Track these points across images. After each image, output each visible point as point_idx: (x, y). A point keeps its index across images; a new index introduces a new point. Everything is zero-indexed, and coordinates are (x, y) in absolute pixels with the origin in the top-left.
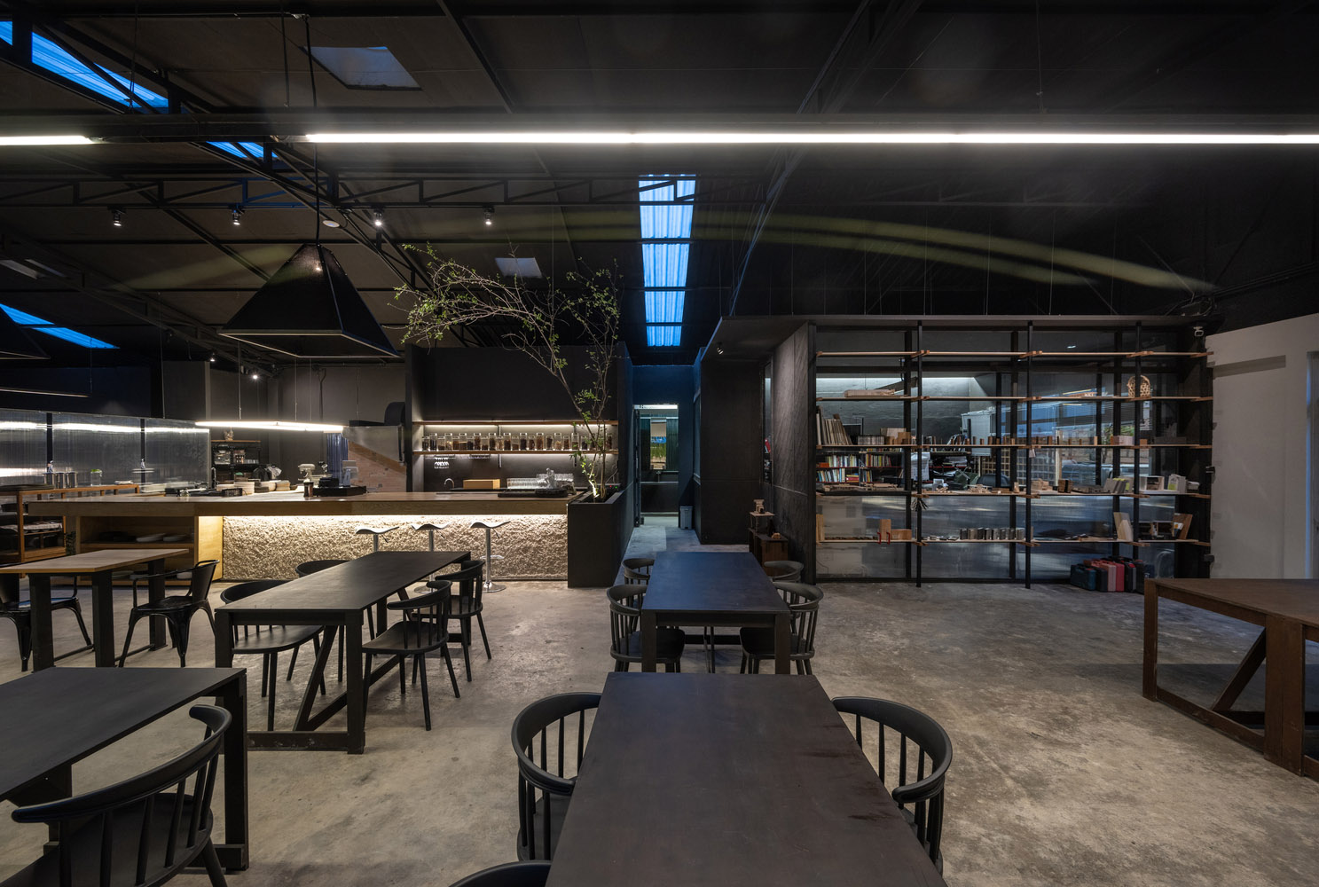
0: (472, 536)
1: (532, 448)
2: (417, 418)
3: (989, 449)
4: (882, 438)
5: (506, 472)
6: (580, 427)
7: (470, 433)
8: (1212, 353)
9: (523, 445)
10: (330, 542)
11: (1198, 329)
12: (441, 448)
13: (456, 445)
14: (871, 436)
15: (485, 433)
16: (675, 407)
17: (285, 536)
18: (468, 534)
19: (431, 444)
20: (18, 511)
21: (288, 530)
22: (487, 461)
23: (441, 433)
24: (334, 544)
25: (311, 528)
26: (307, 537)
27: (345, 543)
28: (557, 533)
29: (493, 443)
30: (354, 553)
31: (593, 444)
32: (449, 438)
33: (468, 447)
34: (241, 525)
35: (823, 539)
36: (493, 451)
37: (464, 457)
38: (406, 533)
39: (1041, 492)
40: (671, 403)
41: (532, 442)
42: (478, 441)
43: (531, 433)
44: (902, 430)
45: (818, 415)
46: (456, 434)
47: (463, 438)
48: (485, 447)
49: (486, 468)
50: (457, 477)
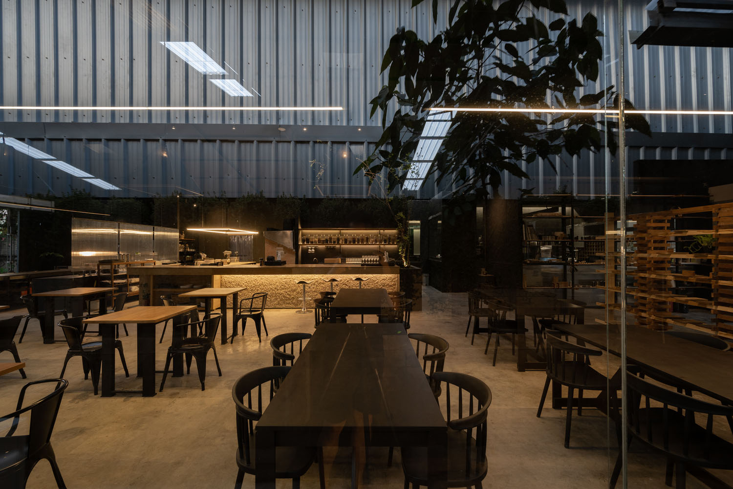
0: (347, 286)
1: (358, 242)
2: (300, 228)
3: (583, 242)
4: (554, 237)
5: (345, 255)
6: (382, 231)
7: (327, 235)
8: (712, 196)
9: (354, 241)
10: (275, 288)
11: (705, 184)
12: (312, 242)
13: (319, 241)
14: (549, 236)
15: (334, 235)
16: (419, 222)
17: (253, 286)
18: (345, 284)
19: (307, 240)
20: (111, 273)
21: (254, 282)
22: (334, 248)
23: (312, 235)
24: (278, 290)
25: (266, 282)
26: (264, 286)
27: (283, 289)
28: (390, 284)
29: (338, 239)
30: (288, 294)
31: (388, 240)
32: (316, 237)
33: (326, 242)
34: (230, 280)
35: (526, 287)
36: (338, 243)
37: (322, 247)
38: (314, 284)
39: (632, 263)
40: (417, 220)
41: (358, 240)
42: (331, 238)
43: (358, 235)
44: (562, 233)
45: (524, 225)
46: (319, 235)
47: (323, 237)
48: (334, 242)
49: (333, 253)
50: (319, 257)
